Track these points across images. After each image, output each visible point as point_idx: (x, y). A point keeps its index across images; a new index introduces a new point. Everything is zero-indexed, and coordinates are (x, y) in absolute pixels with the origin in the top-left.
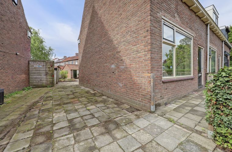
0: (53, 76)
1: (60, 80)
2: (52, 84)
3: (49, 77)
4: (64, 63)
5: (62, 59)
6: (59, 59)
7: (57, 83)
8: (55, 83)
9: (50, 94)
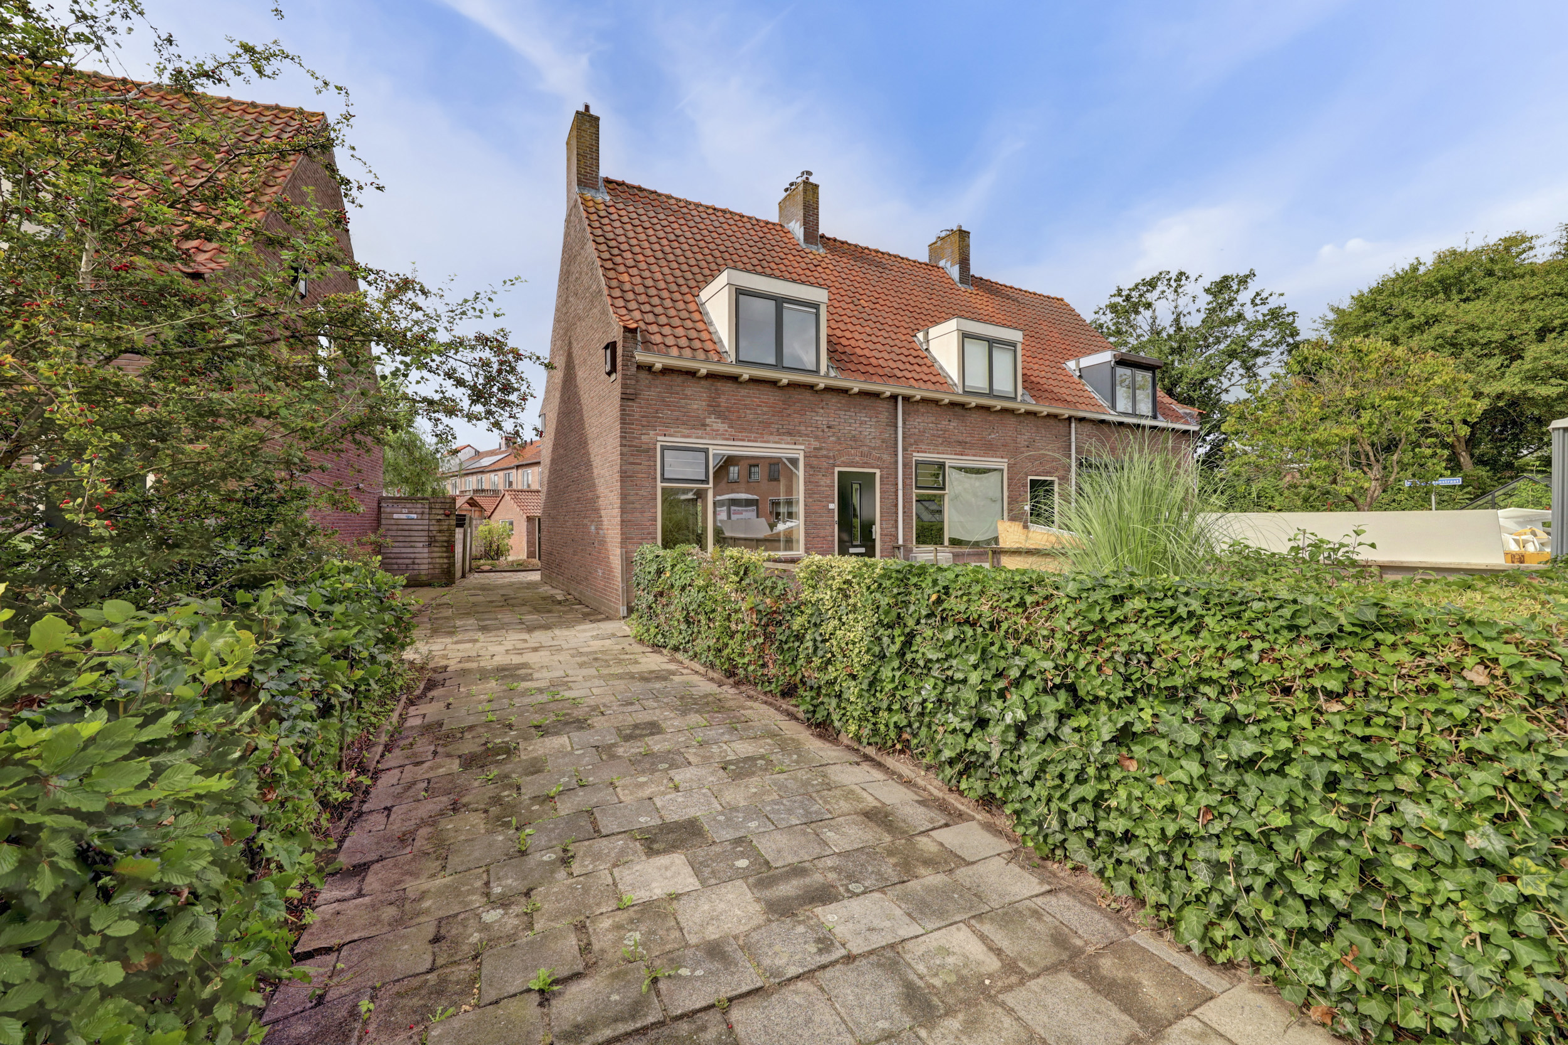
0: (450, 547)
1: (474, 563)
2: (447, 577)
3: (438, 553)
4: (501, 474)
5: (492, 453)
6: (477, 452)
7: (463, 576)
8: (458, 574)
9: (446, 600)
